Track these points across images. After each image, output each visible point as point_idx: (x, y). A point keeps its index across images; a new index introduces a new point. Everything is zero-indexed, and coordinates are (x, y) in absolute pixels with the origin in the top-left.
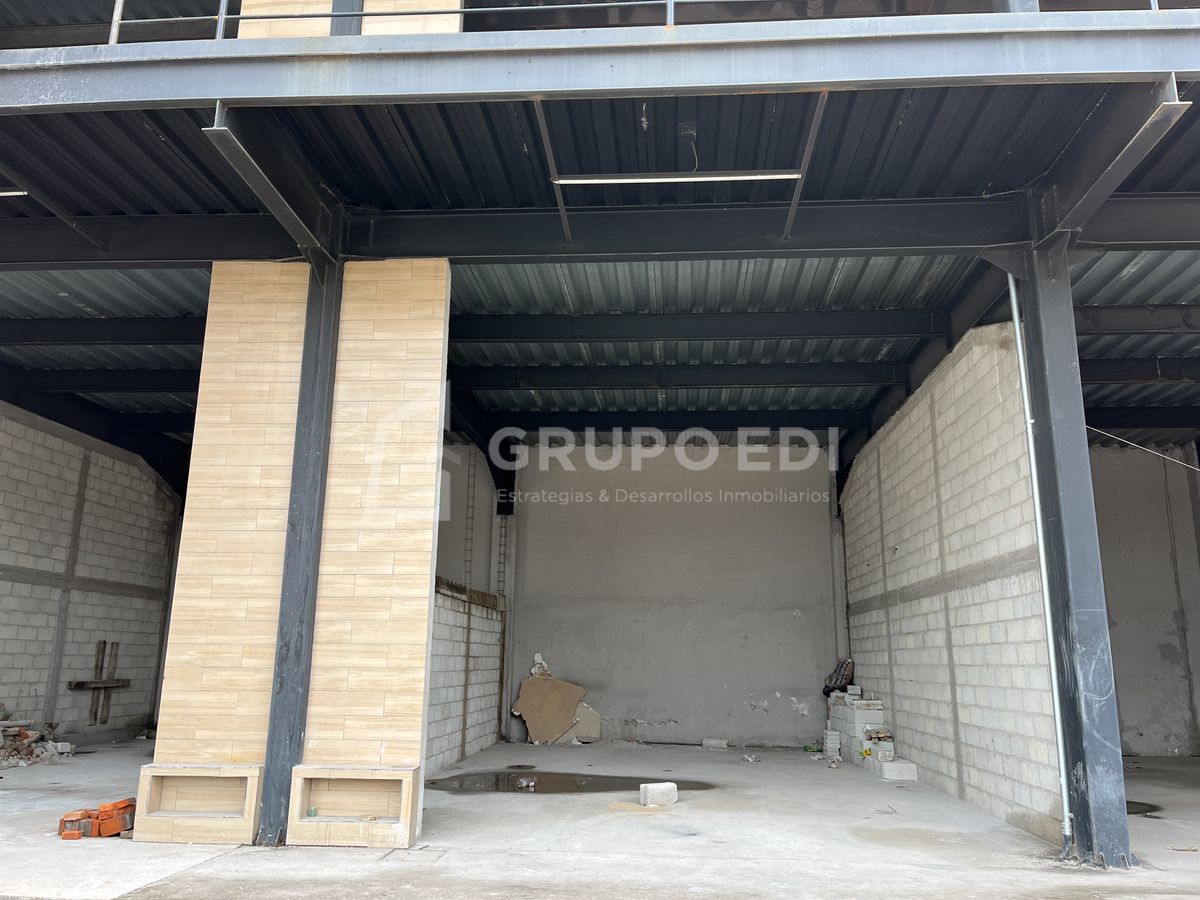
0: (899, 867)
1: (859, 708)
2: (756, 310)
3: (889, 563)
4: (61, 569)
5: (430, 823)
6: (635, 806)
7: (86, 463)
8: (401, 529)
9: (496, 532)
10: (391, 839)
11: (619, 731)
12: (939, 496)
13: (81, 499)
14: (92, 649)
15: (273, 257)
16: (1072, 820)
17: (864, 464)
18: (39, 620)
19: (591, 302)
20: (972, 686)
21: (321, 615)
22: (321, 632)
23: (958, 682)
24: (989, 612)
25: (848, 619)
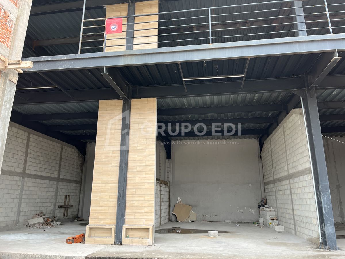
0: (276, 250)
1: (268, 211)
2: (235, 105)
3: (275, 171)
4: (56, 176)
5: (156, 240)
6: (207, 236)
7: (62, 149)
8: (147, 166)
9: (167, 164)
10: (147, 243)
11: (201, 218)
12: (286, 153)
13: (61, 158)
14: (63, 197)
15: (114, 99)
16: (322, 238)
17: (267, 144)
18: (51, 190)
19: (191, 105)
20: (297, 204)
21: (128, 187)
22: (128, 192)
23: (294, 203)
24: (301, 185)
25: (264, 186)
